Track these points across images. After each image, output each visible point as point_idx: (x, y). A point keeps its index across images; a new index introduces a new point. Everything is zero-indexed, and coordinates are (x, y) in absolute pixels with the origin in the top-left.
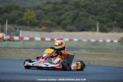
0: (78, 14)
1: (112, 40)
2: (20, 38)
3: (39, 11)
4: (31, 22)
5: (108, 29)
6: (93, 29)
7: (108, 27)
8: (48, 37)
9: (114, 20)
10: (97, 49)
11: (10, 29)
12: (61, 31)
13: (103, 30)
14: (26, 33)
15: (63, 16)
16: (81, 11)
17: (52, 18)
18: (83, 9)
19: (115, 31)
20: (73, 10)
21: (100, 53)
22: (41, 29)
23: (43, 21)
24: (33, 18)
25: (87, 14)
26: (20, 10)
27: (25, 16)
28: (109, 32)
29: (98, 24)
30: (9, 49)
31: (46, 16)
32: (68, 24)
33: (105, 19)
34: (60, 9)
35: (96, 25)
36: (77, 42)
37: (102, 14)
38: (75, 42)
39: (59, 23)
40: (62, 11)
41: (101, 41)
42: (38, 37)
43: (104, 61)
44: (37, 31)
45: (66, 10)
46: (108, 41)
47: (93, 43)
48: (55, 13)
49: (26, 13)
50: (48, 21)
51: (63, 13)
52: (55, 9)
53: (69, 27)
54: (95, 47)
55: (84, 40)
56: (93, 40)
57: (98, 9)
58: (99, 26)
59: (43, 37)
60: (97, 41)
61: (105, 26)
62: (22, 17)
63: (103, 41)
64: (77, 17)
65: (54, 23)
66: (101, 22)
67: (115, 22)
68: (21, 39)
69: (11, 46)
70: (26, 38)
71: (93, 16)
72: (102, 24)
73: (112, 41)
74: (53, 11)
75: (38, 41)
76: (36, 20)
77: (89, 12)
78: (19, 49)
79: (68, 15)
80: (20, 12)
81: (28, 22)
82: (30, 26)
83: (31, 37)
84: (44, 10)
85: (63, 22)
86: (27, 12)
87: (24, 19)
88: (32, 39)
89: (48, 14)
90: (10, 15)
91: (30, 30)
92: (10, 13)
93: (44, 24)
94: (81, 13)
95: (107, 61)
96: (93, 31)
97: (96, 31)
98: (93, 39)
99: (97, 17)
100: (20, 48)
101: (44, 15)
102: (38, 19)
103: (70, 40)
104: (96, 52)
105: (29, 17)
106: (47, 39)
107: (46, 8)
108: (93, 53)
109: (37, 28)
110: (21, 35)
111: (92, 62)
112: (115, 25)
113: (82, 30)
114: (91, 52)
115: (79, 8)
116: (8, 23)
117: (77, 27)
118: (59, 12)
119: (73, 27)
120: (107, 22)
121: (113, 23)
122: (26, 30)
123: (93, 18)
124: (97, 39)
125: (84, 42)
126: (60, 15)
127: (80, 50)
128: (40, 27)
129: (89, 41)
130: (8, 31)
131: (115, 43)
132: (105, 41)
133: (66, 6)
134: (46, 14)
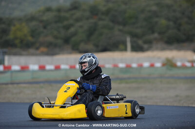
0: (96, 24)
1: (152, 63)
2: (5, 68)
3: (34, 23)
4: (22, 41)
5: (146, 46)
6: (121, 47)
7: (145, 42)
8: (51, 64)
9: (153, 32)
10: (129, 78)
12: (70, 53)
13: (137, 48)
14: (15, 59)
15: (72, 30)
16: (100, 19)
17: (55, 33)
18: (103, 17)
19: (157, 49)
20: (88, 19)
21: (134, 85)
22: (38, 52)
23: (41, 39)
24: (25, 36)
25: (111, 24)
26: (4, 23)
27: (12, 33)
29: (128, 40)
31: (45, 31)
32: (81, 41)
33: (139, 31)
35: (126, 41)
37: (134, 24)
39: (67, 41)
40: (71, 22)
41: (134, 65)
42: (34, 64)
44: (33, 55)
45: (77, 20)
46: (146, 64)
47: (122, 70)
48: (60, 25)
49: (13, 28)
50: (50, 39)
51: (71, 25)
52: (59, 19)
53: (82, 46)
54: (125, 76)
55: (107, 66)
56: (122, 65)
57: (127, 15)
59: (42, 64)
60: (128, 67)
61: (140, 42)
62: (7, 35)
64: (95, 30)
65: (60, 41)
66: (134, 36)
67: (156, 35)
68: (7, 69)
70: (16, 68)
71: (121, 27)
72: (135, 39)
73: (152, 65)
74: (56, 22)
75: (34, 71)
76: (30, 39)
77: (113, 21)
78: (4, 86)
79: (81, 27)
80: (3, 26)
81: (17, 42)
82: (21, 47)
83: (23, 64)
84: (41, 21)
85: (73, 39)
86: (14, 25)
87: (11, 36)
88: (24, 69)
89: (49, 27)
91: (20, 55)
93: (42, 44)
94: (101, 23)
95: (146, 97)
96: (122, 50)
97: (125, 50)
98: (122, 62)
99: (127, 28)
100: (7, 84)
101: (42, 29)
102: (33, 36)
104: (127, 83)
105: (19, 34)
106: (48, 67)
107: (45, 18)
108: (123, 85)
109: (32, 51)
110: (6, 63)
112: (155, 39)
113: (105, 50)
115: (97, 14)
117: (97, 46)
118: (66, 23)
119: (90, 46)
120: (143, 35)
121: (152, 37)
122: (15, 54)
123: (120, 30)
124: (129, 63)
125: (109, 68)
126: (67, 28)
128: (37, 49)
129: (116, 66)
131: (157, 68)
132: (141, 66)
133: (78, 14)
134: (45, 27)
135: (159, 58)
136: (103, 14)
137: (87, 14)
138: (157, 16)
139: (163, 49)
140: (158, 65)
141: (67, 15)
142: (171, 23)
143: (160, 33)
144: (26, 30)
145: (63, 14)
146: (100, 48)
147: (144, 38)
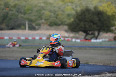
0: (7, 13)
1: (41, 37)
5: (37, 27)
6: (23, 27)
7: (37, 25)
9: (42, 19)
10: (28, 46)
13: (32, 28)
16: (10, 10)
19: (43, 29)
21: (30, 50)
25: (16, 13)
28: (38, 29)
29: (27, 23)
33: (33, 18)
35: (26, 24)
36: (8, 40)
37: (30, 13)
38: (6, 40)
41: (30, 38)
46: (37, 38)
47: (23, 41)
54: (25, 44)
55: (14, 38)
56: (23, 38)
57: (26, 8)
58: (28, 24)
60: (27, 39)
61: (34, 24)
63: (33, 38)
64: (7, 16)
67: (43, 21)
71: (23, 15)
72: (31, 23)
73: (41, 39)
77: (18, 12)
94: (10, 12)
96: (23, 29)
97: (25, 29)
98: (23, 36)
99: (26, 16)
103: (1, 38)
104: (26, 48)
108: (24, 50)
112: (43, 23)
113: (12, 29)
114: (22, 48)
115: (8, 7)
117: (8, 26)
119: (4, 26)
121: (41, 21)
124: (27, 37)
129: (19, 38)
131: (44, 40)
135: (45, 34)
136: (12, 7)
137: (3, 6)
138: (44, 10)
139: (47, 29)
140: (44, 38)
142: (52, 14)
143: (45, 20)
146: (10, 27)
147: (36, 22)
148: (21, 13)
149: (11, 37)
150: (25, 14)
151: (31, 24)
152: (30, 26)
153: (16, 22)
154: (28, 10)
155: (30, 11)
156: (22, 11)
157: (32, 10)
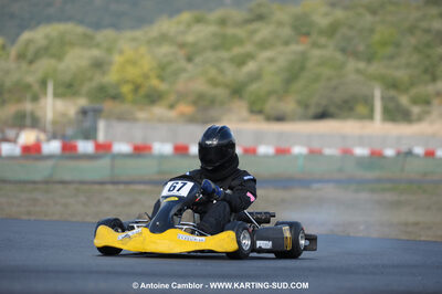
0: (304, 56)
1: (431, 148)
2: (98, 147)
3: (165, 49)
4: (137, 88)
5: (415, 110)
6: (361, 109)
7: (415, 101)
9: (434, 79)
10: (378, 181)
11: (64, 115)
12: (245, 120)
13: (395, 114)
14: (120, 128)
15: (251, 66)
16: (315, 45)
17: (213, 72)
18: (323, 40)
20: (287, 43)
22: (172, 114)
23: (180, 85)
24: (146, 77)
25: (339, 56)
26: (98, 46)
27: (114, 68)
28: (420, 119)
29: (378, 93)
30: (59, 186)
31: (190, 67)
32: (270, 93)
33: (402, 75)
34: (240, 42)
35: (373, 97)
36: (305, 157)
37: (392, 57)
38: (297, 157)
39: (237, 91)
40: (249, 48)
41: (389, 152)
42: (163, 141)
43: (406, 224)
44: (161, 120)
45: (263, 45)
47: (360, 161)
48: (225, 54)
49: (117, 59)
50: (200, 86)
51: (250, 56)
52: (223, 43)
53: (272, 105)
54: (370, 175)
55: (328, 151)
56: (360, 151)
57: (376, 37)
58: (383, 98)
59: (182, 141)
60: (376, 155)
61: (404, 100)
62: (104, 73)
63: (398, 153)
64: (302, 68)
65: (220, 92)
66: (394, 85)
68: (103, 149)
69: (67, 177)
70: (122, 147)
71: (362, 65)
72: (392, 93)
73: (430, 154)
74: (215, 48)
75: (162, 157)
76: (155, 82)
77: (343, 50)
78: (97, 187)
79: (271, 60)
80: (96, 53)
81: (126, 89)
82: (134, 102)
83: (139, 141)
84: (182, 46)
85: (254, 87)
86: (121, 52)
87: (112, 77)
88: (141, 150)
89: (198, 59)
90: (62, 66)
91: (135, 120)
92: (59, 57)
93: (181, 97)
94: (316, 53)
95: (416, 224)
96: (361, 118)
97: (370, 117)
98: (361, 141)
99: (374, 68)
100: (102, 183)
101: (183, 63)
102: (161, 78)
103: (281, 152)
105: (133, 73)
106: (195, 150)
107: (190, 38)
108: (363, 196)
109: (159, 110)
110: (101, 137)
111: (362, 227)
112: (438, 94)
113: (322, 115)
115: (307, 34)
116: (56, 95)
117: (306, 106)
118: (237, 50)
119: (289, 106)
120: (412, 84)
121: (431, 89)
122: (121, 118)
123: (358, 71)
124: (377, 147)
125: (331, 157)
126: (240, 61)
127: (315, 186)
128: (172, 107)
129: (347, 152)
130: (54, 123)
133: (264, 31)
134: (189, 59)
136: (321, 32)
137: (286, 32)
141: (241, 32)
144: (147, 64)
145: (230, 31)
146: (313, 110)
147: (414, 91)
148: (356, 55)
149: (316, 145)
150: (370, 59)
151: (392, 99)
152: (391, 105)
153: (335, 88)
154: (384, 44)
155: (389, 50)
156: (361, 48)
157: (397, 45)
